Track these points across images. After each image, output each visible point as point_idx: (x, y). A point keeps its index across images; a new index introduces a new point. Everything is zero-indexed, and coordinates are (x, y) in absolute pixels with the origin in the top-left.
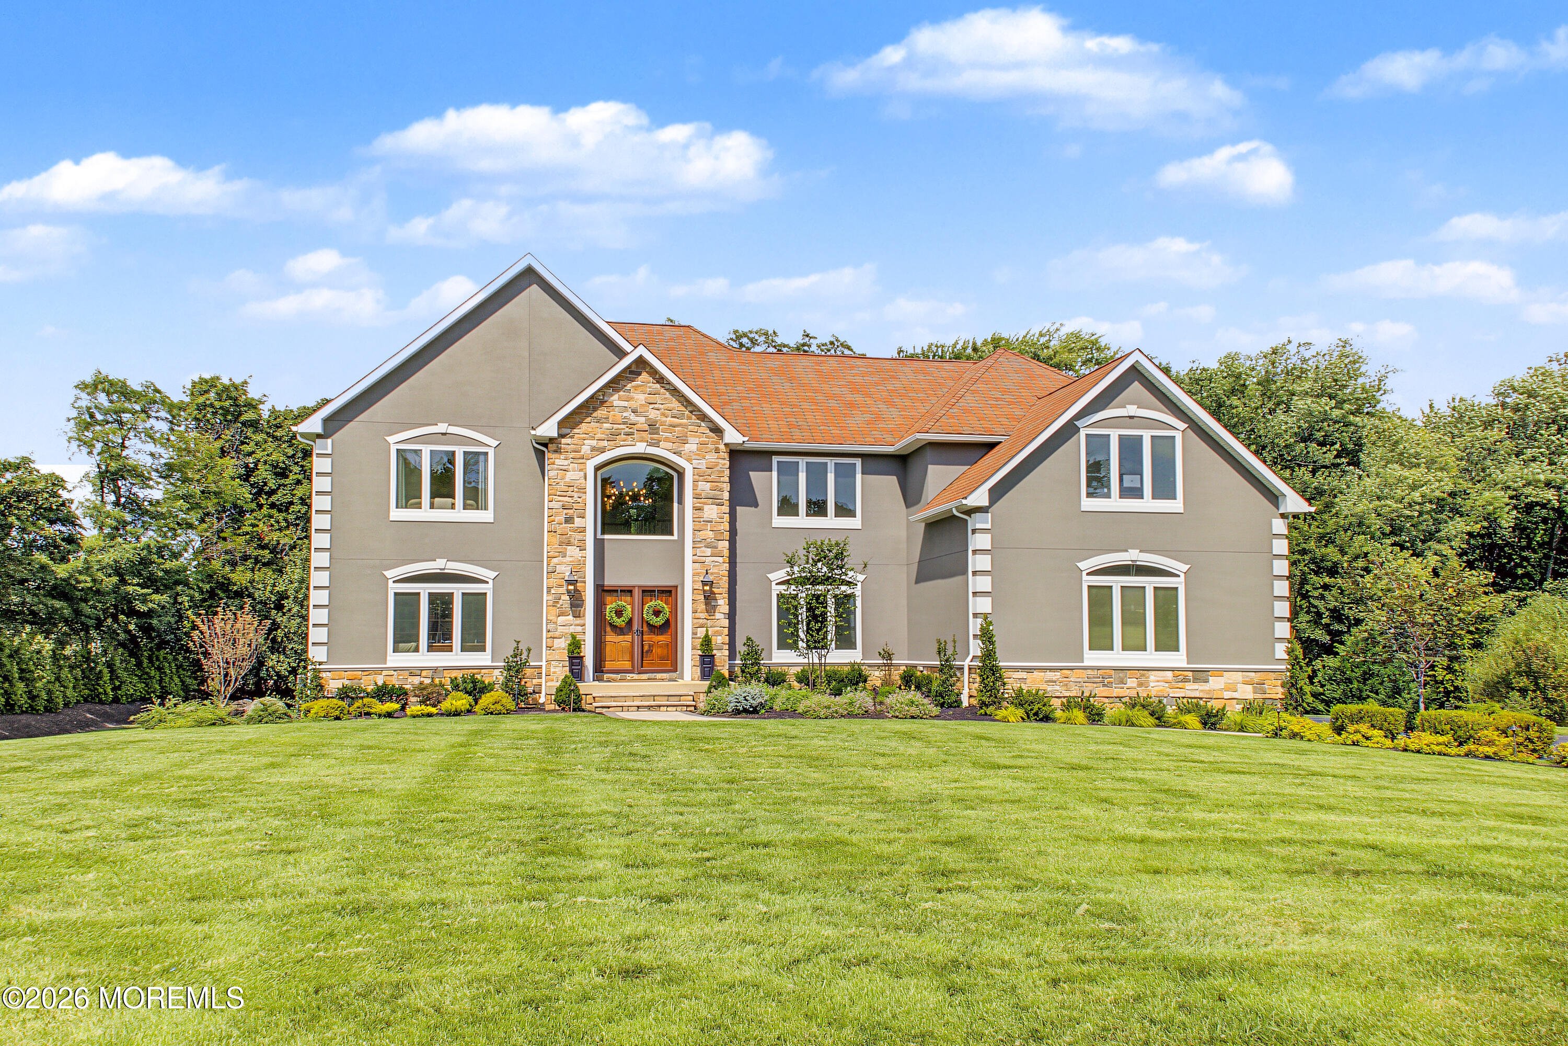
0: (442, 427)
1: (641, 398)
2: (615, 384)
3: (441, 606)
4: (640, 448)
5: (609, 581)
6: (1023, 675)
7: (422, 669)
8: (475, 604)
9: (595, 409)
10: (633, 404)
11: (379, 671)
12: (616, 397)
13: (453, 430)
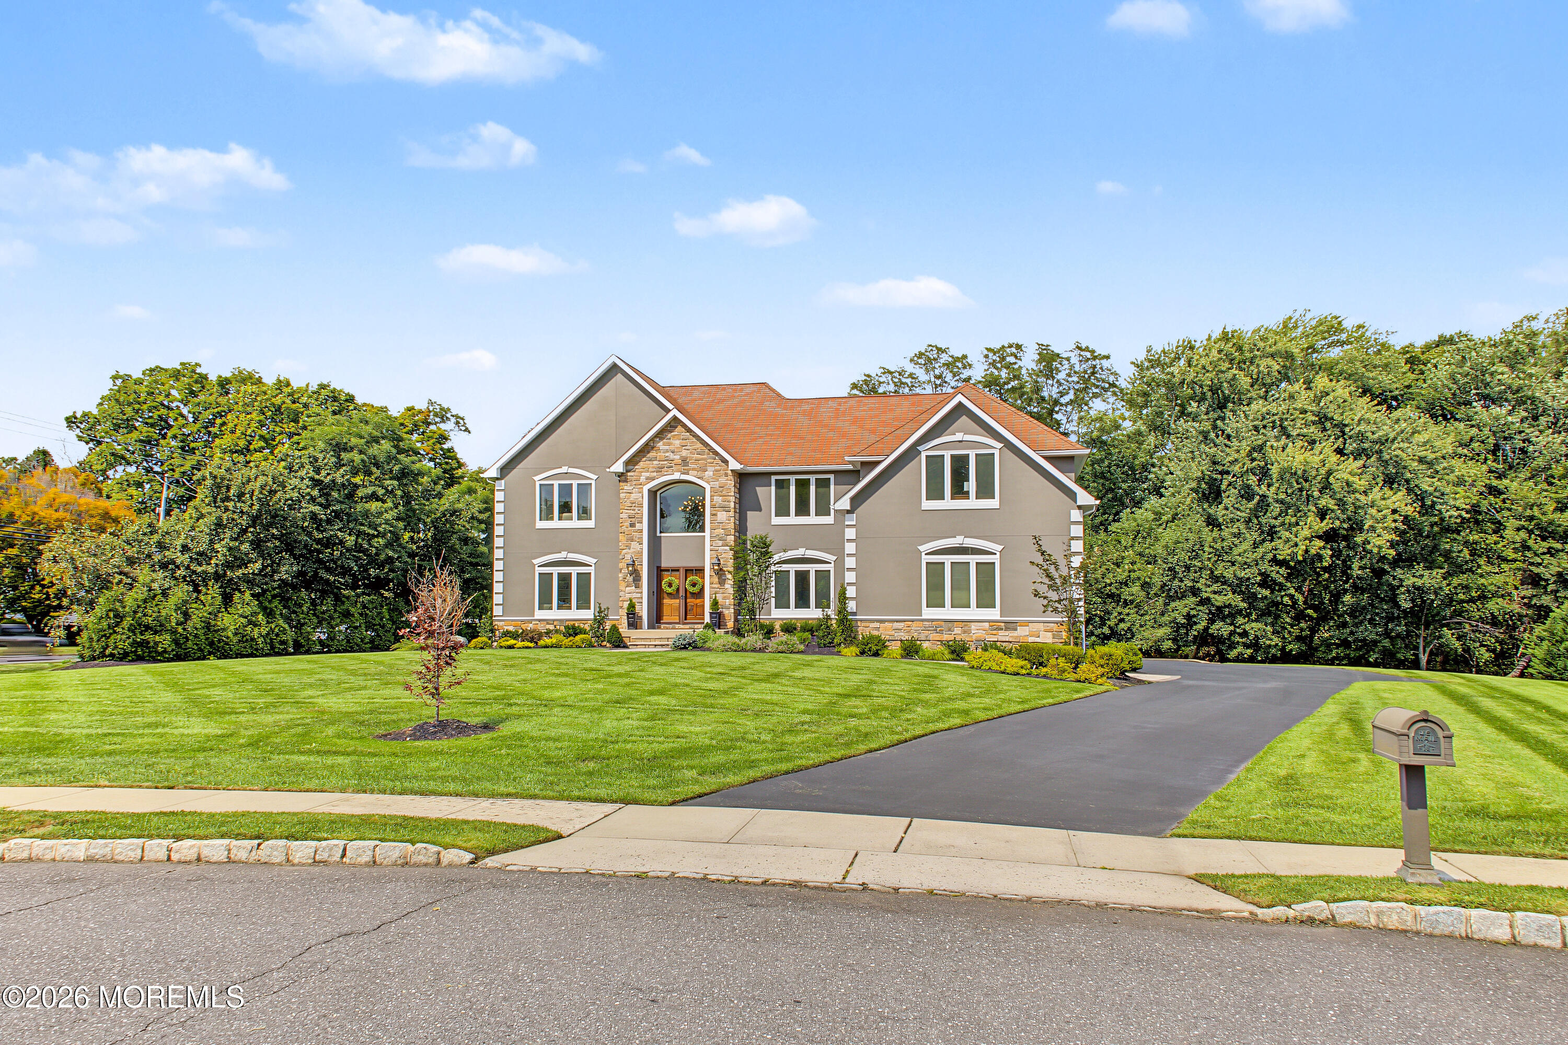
0: (564, 469)
1: (677, 443)
2: (660, 434)
3: (565, 580)
4: (677, 476)
5: (664, 565)
6: (877, 625)
7: (554, 620)
8: (584, 579)
9: (649, 452)
10: (672, 447)
11: (530, 621)
12: (661, 443)
13: (571, 470)
